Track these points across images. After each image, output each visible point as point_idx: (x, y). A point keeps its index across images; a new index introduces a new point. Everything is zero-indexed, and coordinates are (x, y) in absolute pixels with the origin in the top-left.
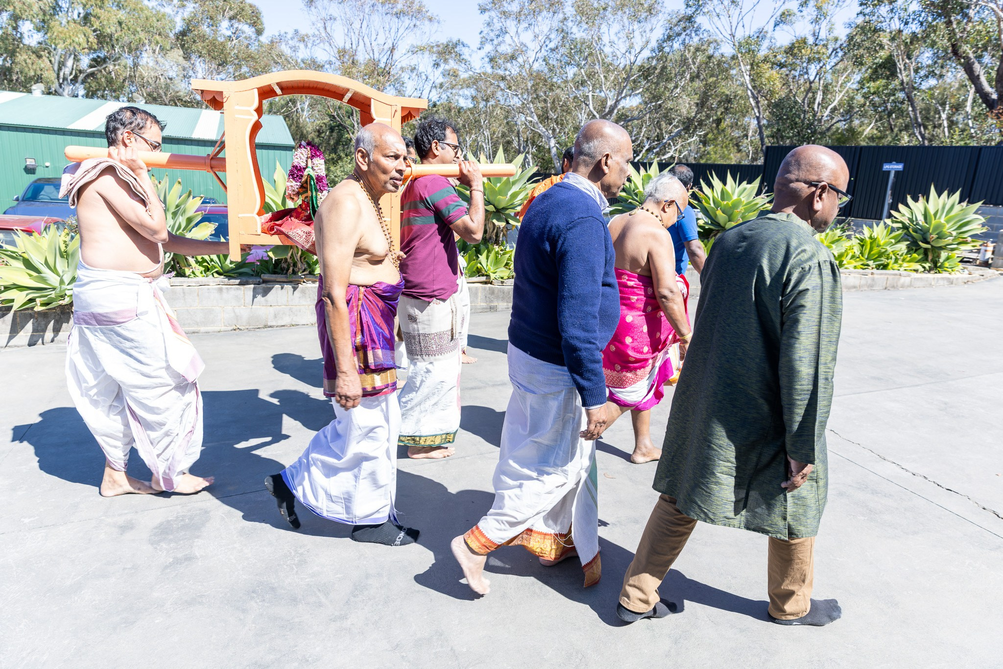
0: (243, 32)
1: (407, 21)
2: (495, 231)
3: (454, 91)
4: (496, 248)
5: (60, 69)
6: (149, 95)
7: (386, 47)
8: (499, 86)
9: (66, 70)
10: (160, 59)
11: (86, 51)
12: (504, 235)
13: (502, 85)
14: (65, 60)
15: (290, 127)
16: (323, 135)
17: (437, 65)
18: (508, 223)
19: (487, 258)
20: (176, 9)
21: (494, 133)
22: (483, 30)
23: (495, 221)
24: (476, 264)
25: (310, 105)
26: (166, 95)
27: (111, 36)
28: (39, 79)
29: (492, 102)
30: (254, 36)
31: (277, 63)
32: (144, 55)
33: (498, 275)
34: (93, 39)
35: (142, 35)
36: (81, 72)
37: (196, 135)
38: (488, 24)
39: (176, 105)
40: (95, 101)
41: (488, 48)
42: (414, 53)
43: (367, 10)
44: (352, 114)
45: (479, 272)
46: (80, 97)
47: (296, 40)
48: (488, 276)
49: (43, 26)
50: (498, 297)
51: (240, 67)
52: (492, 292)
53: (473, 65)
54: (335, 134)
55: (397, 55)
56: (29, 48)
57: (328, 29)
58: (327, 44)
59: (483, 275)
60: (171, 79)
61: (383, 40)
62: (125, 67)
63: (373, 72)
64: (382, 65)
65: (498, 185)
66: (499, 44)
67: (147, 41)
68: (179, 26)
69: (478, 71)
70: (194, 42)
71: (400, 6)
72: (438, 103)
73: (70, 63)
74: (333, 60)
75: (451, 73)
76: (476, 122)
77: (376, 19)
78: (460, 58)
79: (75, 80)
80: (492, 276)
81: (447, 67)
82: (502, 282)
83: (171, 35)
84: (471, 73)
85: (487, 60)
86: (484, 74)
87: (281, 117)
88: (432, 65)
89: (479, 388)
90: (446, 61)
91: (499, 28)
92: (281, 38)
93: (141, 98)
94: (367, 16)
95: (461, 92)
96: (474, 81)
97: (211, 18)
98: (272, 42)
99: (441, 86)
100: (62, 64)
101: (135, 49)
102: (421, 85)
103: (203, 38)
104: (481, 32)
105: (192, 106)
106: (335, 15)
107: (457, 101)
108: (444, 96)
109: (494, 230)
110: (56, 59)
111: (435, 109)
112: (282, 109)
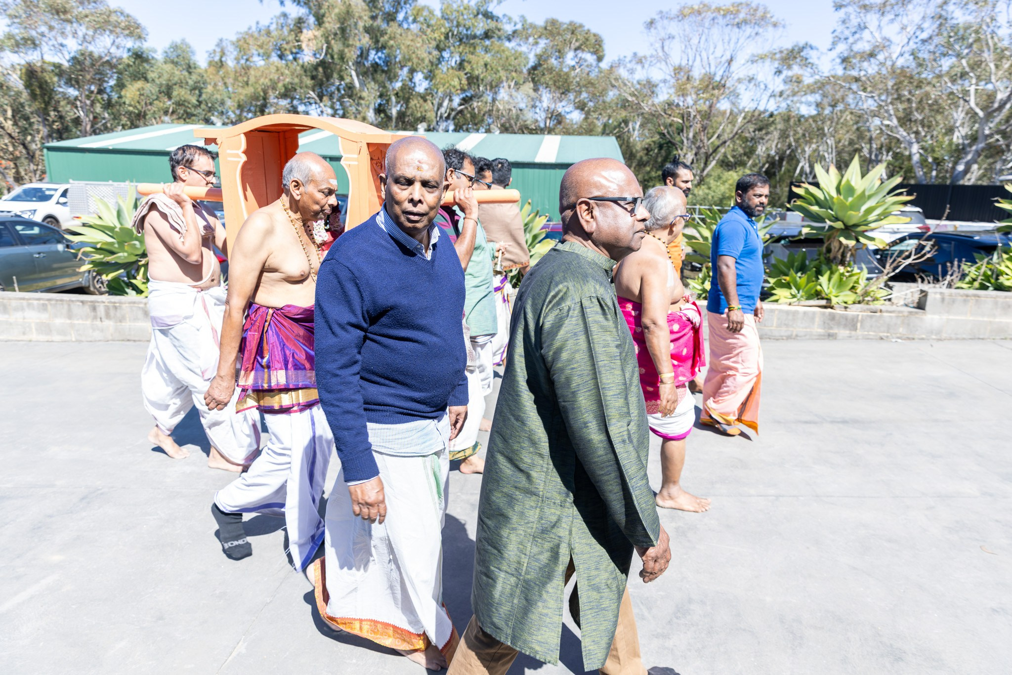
0: (586, 61)
1: (748, 30)
2: (841, 250)
3: (795, 99)
4: (841, 269)
5: (438, 109)
6: (502, 125)
7: (724, 59)
8: (850, 89)
9: (443, 110)
10: (514, 93)
11: (459, 92)
12: (852, 255)
13: (854, 87)
14: (443, 101)
15: (621, 146)
16: (651, 153)
17: (779, 72)
18: (858, 241)
19: (829, 280)
20: (530, 47)
21: (840, 141)
22: (836, 28)
23: (842, 239)
24: (816, 285)
25: (642, 126)
26: (516, 124)
27: (477, 78)
28: (423, 119)
29: (840, 107)
30: (594, 63)
31: (613, 86)
32: (502, 90)
33: (840, 299)
34: (464, 82)
35: (502, 74)
36: (452, 110)
37: (538, 159)
38: (844, 22)
39: (523, 133)
40: (462, 134)
41: (842, 48)
42: (753, 62)
43: (707, 25)
44: (682, 131)
45: (818, 295)
46: (450, 132)
47: (634, 62)
48: (829, 300)
49: (430, 76)
50: (839, 324)
51: (580, 92)
52: (833, 317)
53: (821, 68)
54: (663, 152)
55: (734, 66)
56: (419, 94)
57: (666, 48)
58: (663, 63)
59: (823, 299)
60: (521, 110)
61: (721, 52)
62: (486, 103)
63: (707, 86)
64: (718, 78)
65: (850, 199)
66: (855, 42)
67: (504, 78)
68: (532, 61)
69: (826, 74)
70: (544, 74)
71: (742, 16)
72: (775, 113)
73: (446, 103)
74: (668, 78)
75: (794, 79)
76: (818, 130)
77: (715, 32)
78: (806, 63)
79: (448, 118)
80: (834, 301)
81: (790, 73)
82: (846, 308)
83: (525, 71)
84: (817, 77)
85: (838, 61)
86: (833, 77)
87: (613, 139)
88: (773, 72)
89: (815, 423)
90: (789, 67)
91: (856, 24)
92: (620, 63)
93: (496, 129)
94: (706, 31)
95: (803, 99)
96: (820, 86)
97: (559, 51)
98: (612, 67)
99: (781, 94)
100: (440, 105)
101: (494, 87)
102: (759, 94)
103: (551, 70)
104: (834, 31)
105: (537, 133)
106: (674, 33)
107: (798, 109)
108: (784, 105)
109: (840, 248)
110: (436, 102)
111: (771, 119)
112: (615, 129)
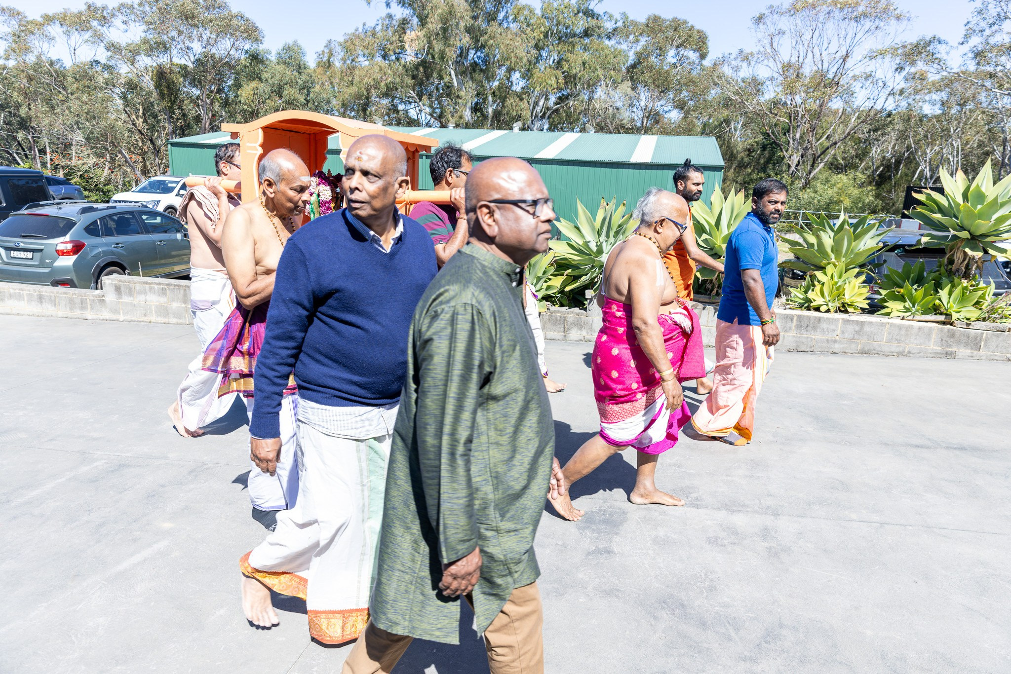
0: (688, 58)
1: (868, 24)
2: (966, 262)
3: (918, 97)
4: (965, 283)
5: (534, 108)
6: (597, 125)
7: (838, 55)
8: (983, 86)
9: (538, 109)
10: (612, 92)
11: (555, 90)
12: (978, 267)
13: (988, 83)
14: (539, 100)
15: (721, 147)
16: (753, 154)
17: (900, 69)
18: (986, 252)
19: (950, 294)
20: (630, 45)
21: (967, 143)
22: (971, 19)
23: (967, 250)
24: (934, 299)
25: (745, 125)
26: (612, 124)
27: (575, 76)
28: (518, 118)
29: (970, 106)
30: (697, 61)
31: (715, 85)
32: (599, 89)
33: (962, 315)
34: (561, 80)
35: (600, 72)
36: (548, 109)
37: (634, 159)
38: (980, 12)
39: (619, 132)
40: (556, 133)
41: (976, 41)
42: (871, 58)
43: (821, 19)
44: (789, 131)
45: (936, 310)
46: (545, 131)
47: (739, 59)
48: (948, 315)
49: (527, 75)
50: (959, 342)
51: (681, 91)
52: (952, 335)
53: (949, 63)
54: (766, 153)
55: (850, 63)
56: (515, 93)
57: (775, 45)
58: (771, 60)
59: (941, 314)
60: (618, 109)
61: (836, 48)
62: (582, 102)
63: (819, 84)
64: (831, 76)
65: (979, 207)
66: (993, 34)
67: (602, 77)
68: (632, 58)
69: (956, 70)
70: (643, 73)
71: (861, 9)
72: (894, 112)
73: (541, 103)
74: (776, 75)
75: (917, 76)
76: (943, 131)
77: (831, 26)
78: (932, 58)
79: (543, 117)
80: (955, 316)
81: (913, 70)
82: (968, 325)
83: (624, 69)
84: (945, 73)
85: (971, 55)
86: (964, 73)
87: (714, 138)
88: (894, 69)
89: (928, 448)
90: (913, 63)
91: (995, 14)
92: (724, 60)
93: (592, 128)
94: (820, 25)
95: (927, 98)
96: (947, 83)
97: (661, 49)
98: (715, 64)
99: (902, 92)
100: (536, 104)
101: (592, 85)
102: (876, 93)
103: (650, 68)
104: (968, 23)
105: (633, 133)
106: (784, 28)
107: (921, 108)
108: (904, 104)
109: (964, 260)
110: (532, 101)
111: (889, 119)
112: (715, 129)
